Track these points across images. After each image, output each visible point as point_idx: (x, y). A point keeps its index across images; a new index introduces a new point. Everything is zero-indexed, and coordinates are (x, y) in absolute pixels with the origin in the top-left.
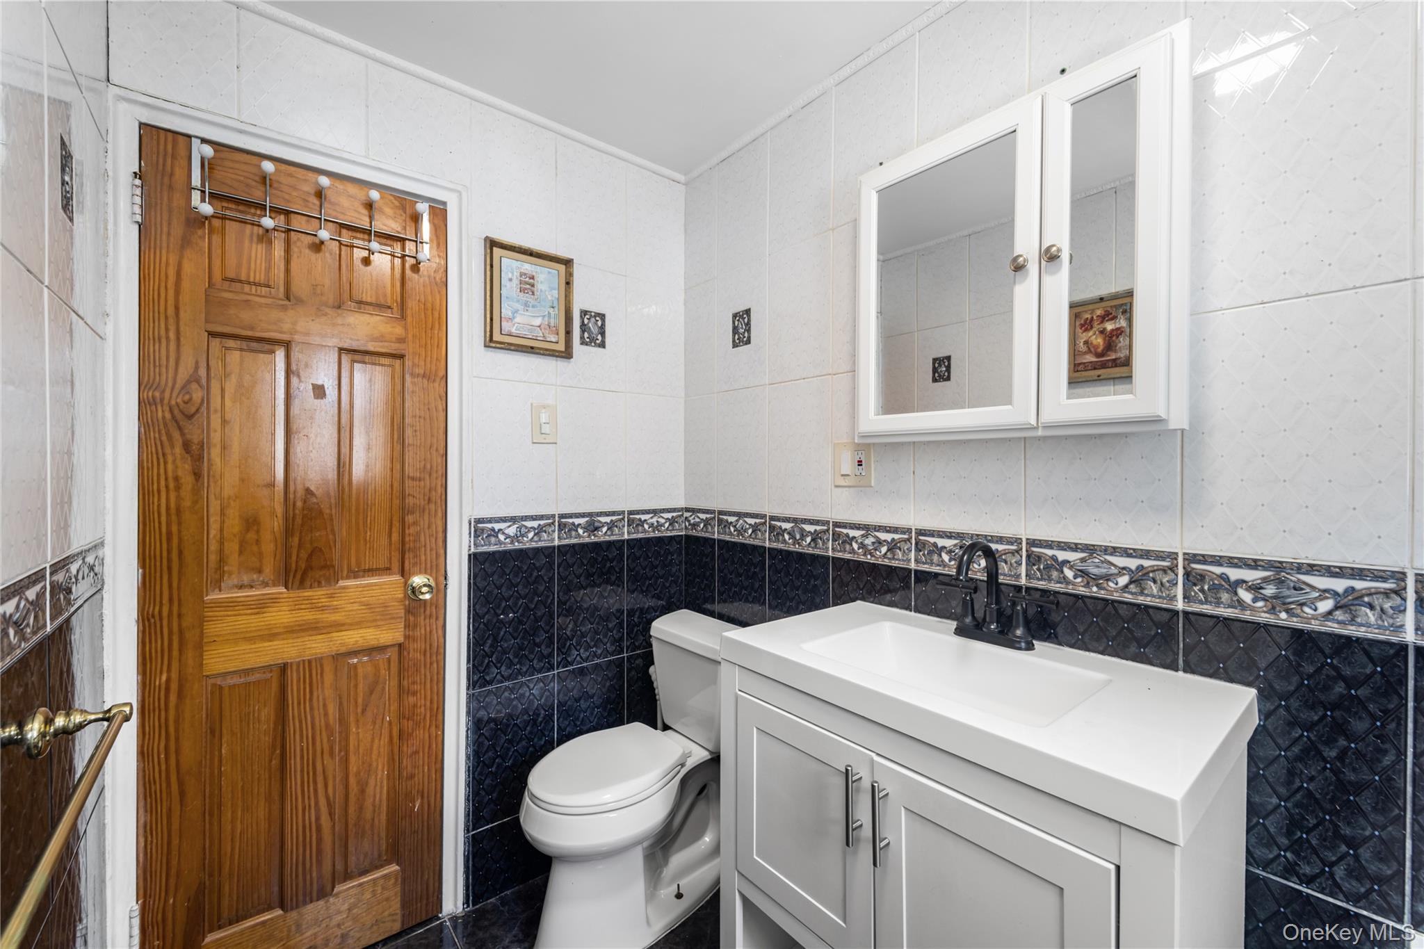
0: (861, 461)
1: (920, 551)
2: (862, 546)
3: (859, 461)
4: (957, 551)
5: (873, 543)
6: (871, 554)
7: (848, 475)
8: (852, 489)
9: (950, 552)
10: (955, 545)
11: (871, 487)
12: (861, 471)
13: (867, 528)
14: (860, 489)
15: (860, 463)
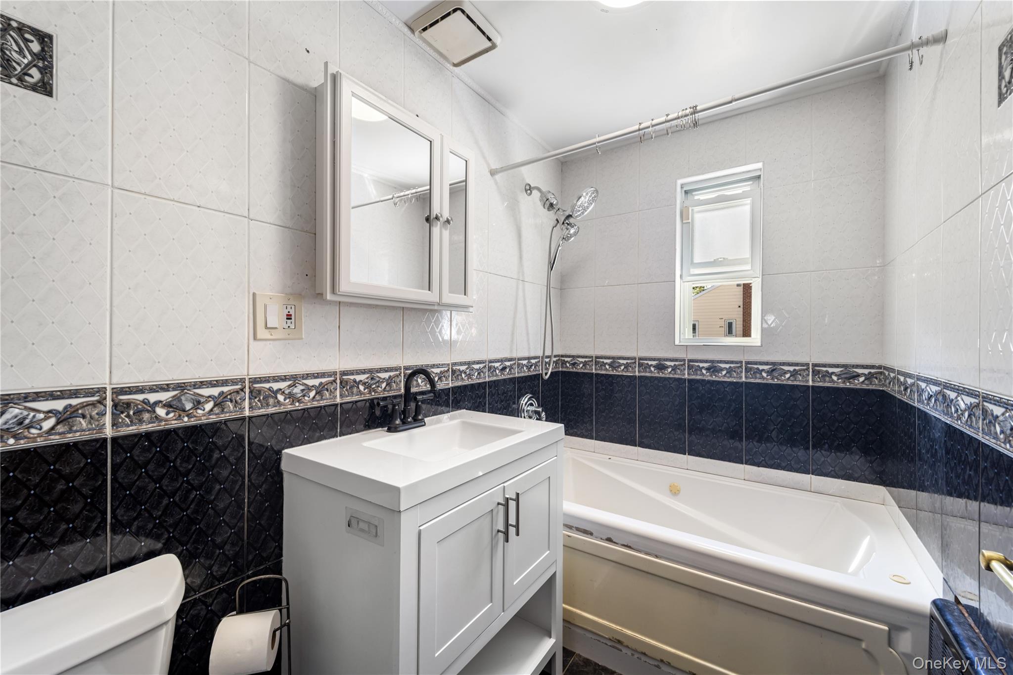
0: (291, 315)
1: (344, 387)
2: (291, 396)
3: (287, 315)
4: (369, 381)
5: (302, 390)
6: (299, 401)
7: (276, 328)
8: (277, 343)
9: (364, 384)
10: (367, 378)
11: (302, 339)
12: (289, 324)
13: (294, 379)
14: (287, 342)
15: (289, 317)
